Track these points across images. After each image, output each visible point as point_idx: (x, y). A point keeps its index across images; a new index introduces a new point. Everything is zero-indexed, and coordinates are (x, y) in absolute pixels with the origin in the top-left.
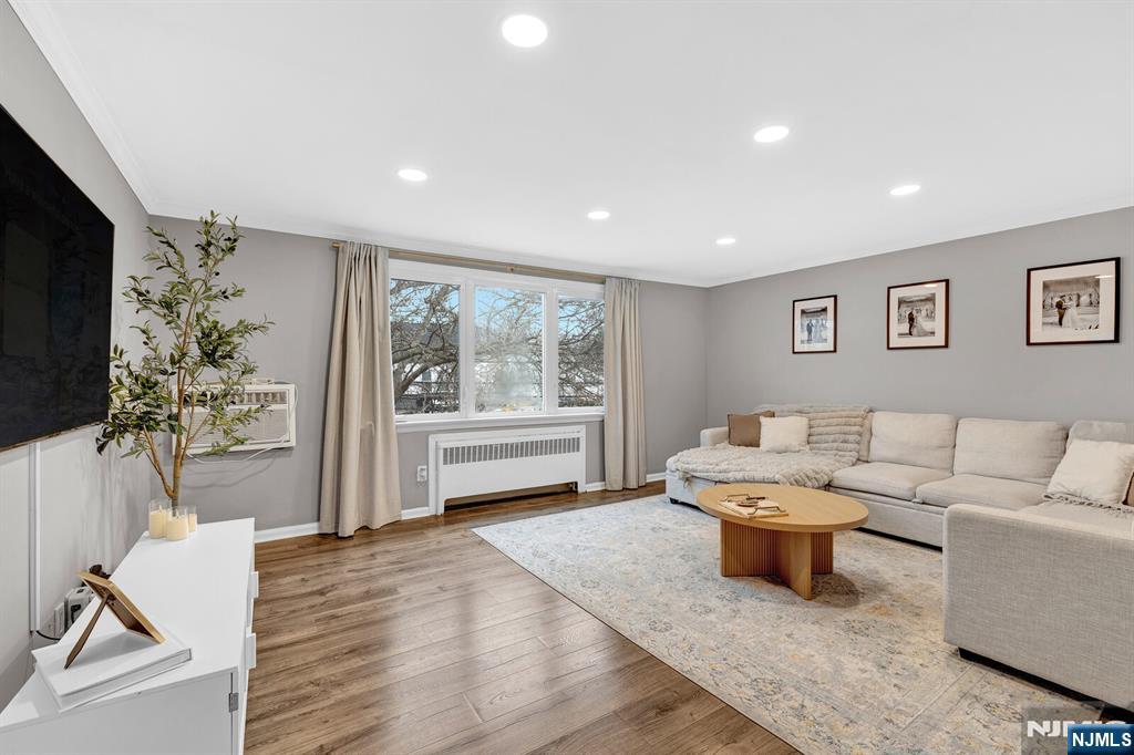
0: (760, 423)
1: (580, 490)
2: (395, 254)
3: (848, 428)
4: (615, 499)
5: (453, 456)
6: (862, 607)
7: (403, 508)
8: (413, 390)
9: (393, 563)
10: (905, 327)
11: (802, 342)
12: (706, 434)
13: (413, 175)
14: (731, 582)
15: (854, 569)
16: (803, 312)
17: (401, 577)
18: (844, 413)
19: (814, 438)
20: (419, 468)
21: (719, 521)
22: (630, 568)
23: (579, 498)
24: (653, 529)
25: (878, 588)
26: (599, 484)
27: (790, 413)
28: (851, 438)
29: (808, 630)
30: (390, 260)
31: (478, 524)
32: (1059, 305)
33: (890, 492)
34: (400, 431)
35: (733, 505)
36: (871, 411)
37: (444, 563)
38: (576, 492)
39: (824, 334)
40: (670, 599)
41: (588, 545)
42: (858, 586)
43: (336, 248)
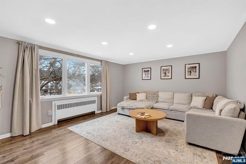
0: (136, 95)
1: (96, 113)
2: (41, 47)
3: (154, 95)
4: (105, 115)
5: (60, 107)
6: (166, 135)
7: (42, 124)
8: (44, 88)
9: (41, 144)
10: (164, 75)
11: (144, 77)
12: (125, 98)
13: (50, 21)
14: (138, 134)
15: (161, 126)
16: (144, 71)
17: (44, 149)
18: (153, 92)
19: (147, 98)
20: (49, 111)
21: (135, 119)
22: (114, 133)
23: (95, 115)
24: (116, 122)
25: (167, 130)
26: (100, 111)
27: (142, 92)
28: (155, 97)
29: (159, 144)
30: (39, 49)
31: (69, 126)
32: (190, 71)
33: (164, 108)
34: (41, 101)
35: (139, 115)
36: (158, 92)
37: (59, 141)
38: (95, 113)
39: (149, 76)
40: (126, 141)
41: (102, 128)
42: (163, 130)
43: (19, 43)
